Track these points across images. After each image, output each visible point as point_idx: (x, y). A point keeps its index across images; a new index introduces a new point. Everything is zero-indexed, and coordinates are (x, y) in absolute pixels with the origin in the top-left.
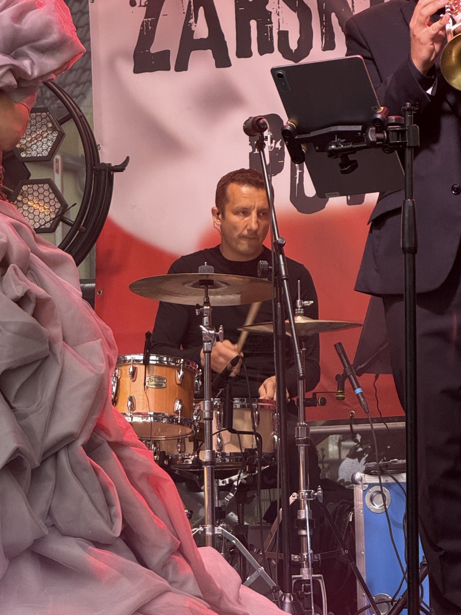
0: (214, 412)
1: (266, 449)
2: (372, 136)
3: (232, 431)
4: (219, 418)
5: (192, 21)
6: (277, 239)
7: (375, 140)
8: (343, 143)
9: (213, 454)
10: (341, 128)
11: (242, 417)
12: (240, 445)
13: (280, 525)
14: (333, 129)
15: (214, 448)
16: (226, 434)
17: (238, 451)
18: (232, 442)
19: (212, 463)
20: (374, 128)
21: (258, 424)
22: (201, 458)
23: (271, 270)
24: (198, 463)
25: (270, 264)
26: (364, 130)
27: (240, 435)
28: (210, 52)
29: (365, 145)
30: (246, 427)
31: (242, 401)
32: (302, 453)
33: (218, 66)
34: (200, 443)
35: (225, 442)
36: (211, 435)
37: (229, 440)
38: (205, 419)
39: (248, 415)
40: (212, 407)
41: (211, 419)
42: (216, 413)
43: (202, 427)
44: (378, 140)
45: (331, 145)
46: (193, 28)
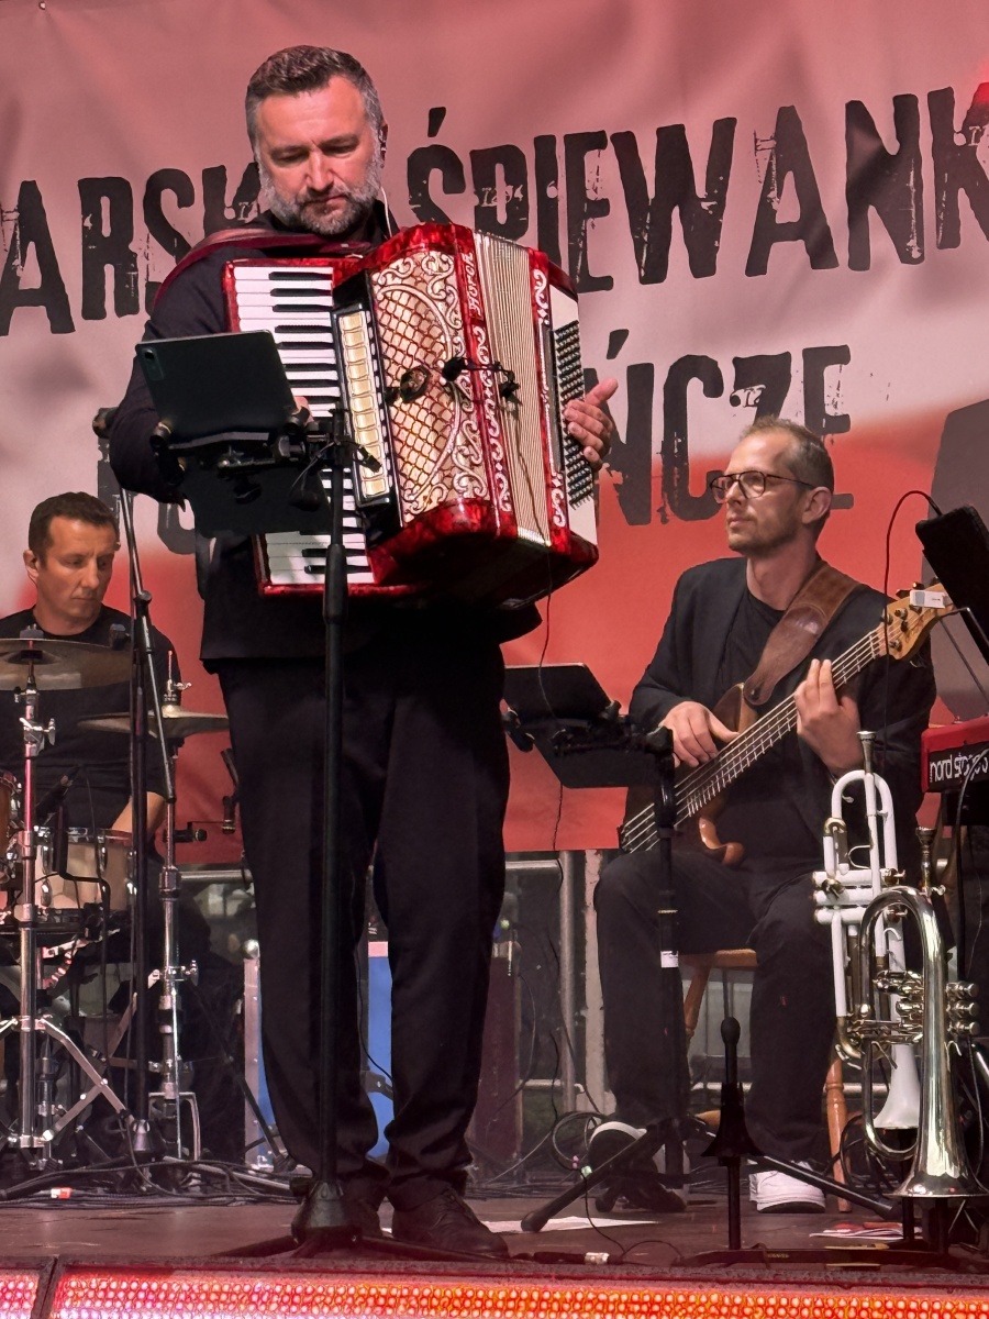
0: (39, 848)
1: (116, 904)
2: (283, 449)
3: (67, 876)
4: (46, 856)
5: (17, 262)
6: (140, 592)
7: (289, 455)
8: (242, 459)
9: (35, 909)
10: (237, 436)
11: (81, 857)
12: (77, 898)
13: (134, 1019)
14: (227, 436)
15: (38, 902)
16: (56, 880)
17: (76, 906)
18: (65, 893)
19: (34, 923)
20: (286, 438)
21: (105, 867)
22: (16, 916)
23: (128, 639)
24: (13, 923)
25: (128, 630)
26: (273, 440)
27: (78, 883)
28: (43, 308)
29: (273, 462)
30: (88, 871)
31: (82, 831)
32: (168, 911)
33: (54, 330)
34: (16, 893)
35: (54, 893)
36: (33, 882)
37: (61, 891)
38: (25, 858)
39: (90, 853)
40: (36, 840)
41: (33, 858)
42: (42, 849)
43: (19, 869)
44: (293, 454)
45: (222, 461)
46: (19, 273)
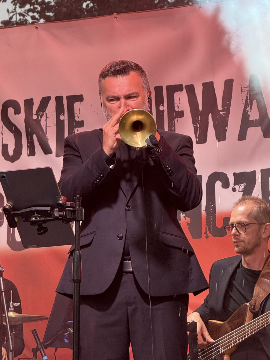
2: (56, 214)
8: (40, 217)
10: (38, 208)
14: (34, 208)
20: (58, 209)
26: (52, 210)
29: (52, 218)
44: (60, 216)
45: (32, 218)
